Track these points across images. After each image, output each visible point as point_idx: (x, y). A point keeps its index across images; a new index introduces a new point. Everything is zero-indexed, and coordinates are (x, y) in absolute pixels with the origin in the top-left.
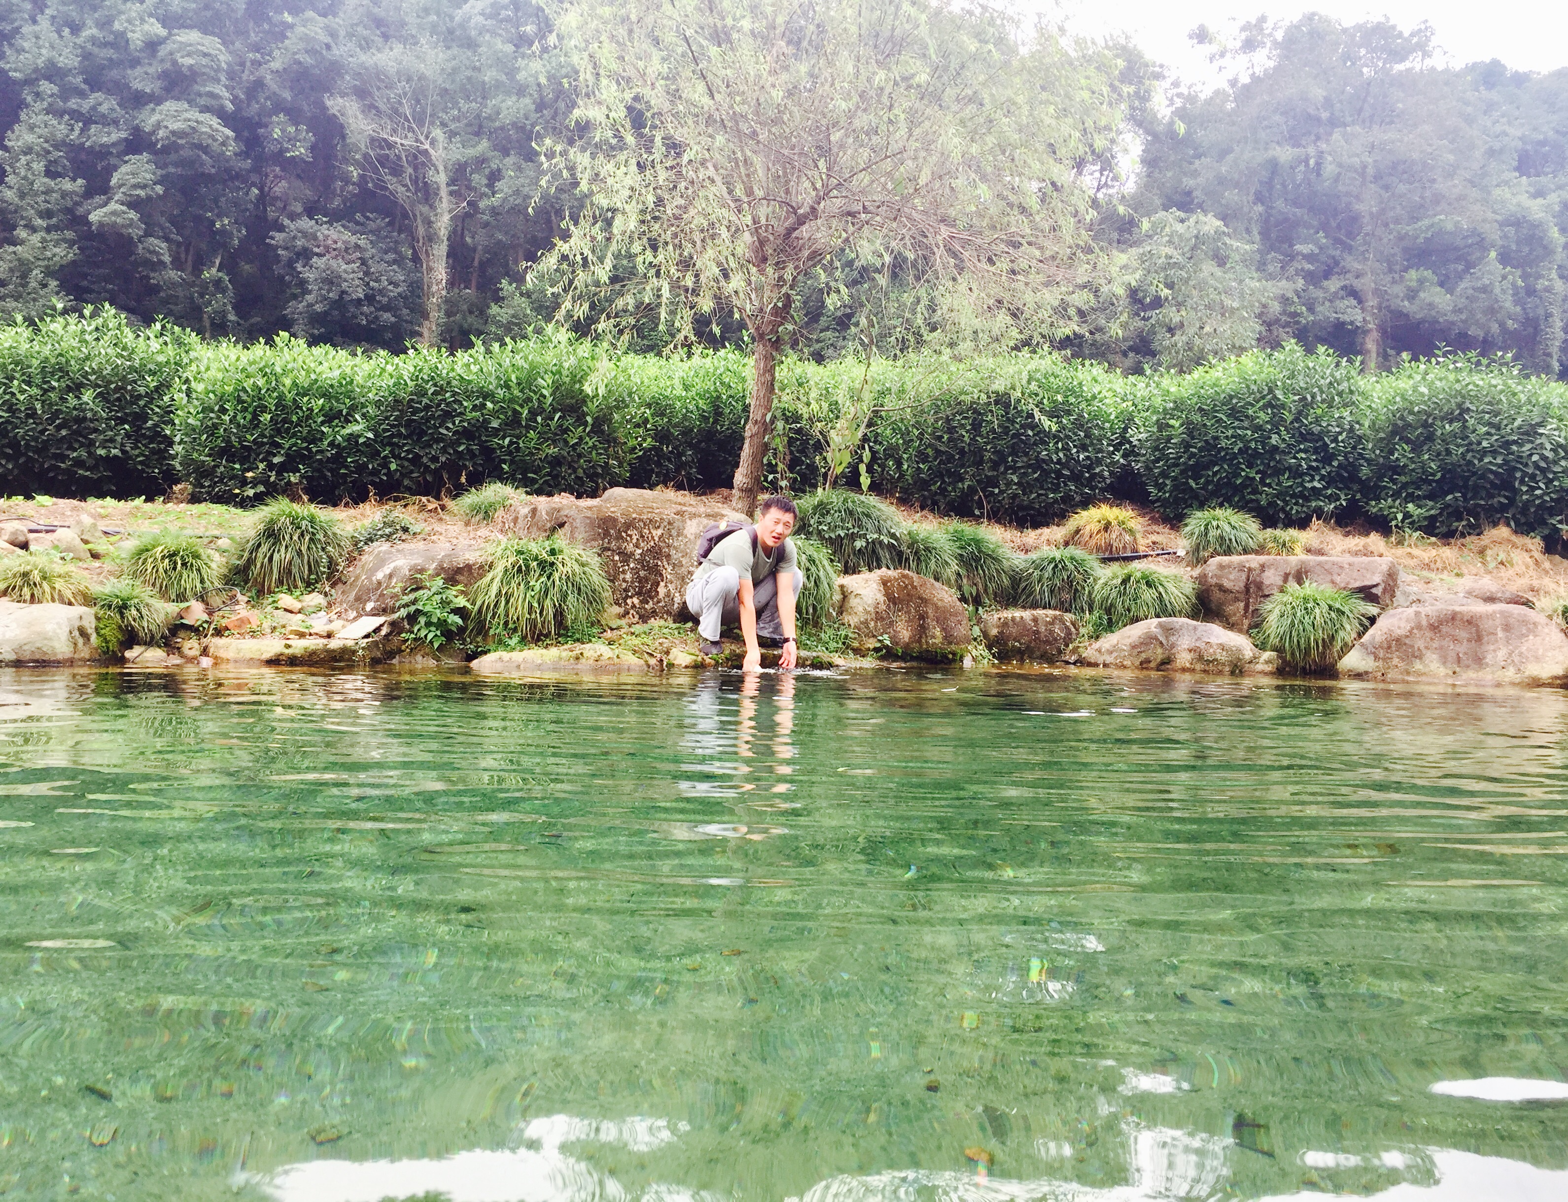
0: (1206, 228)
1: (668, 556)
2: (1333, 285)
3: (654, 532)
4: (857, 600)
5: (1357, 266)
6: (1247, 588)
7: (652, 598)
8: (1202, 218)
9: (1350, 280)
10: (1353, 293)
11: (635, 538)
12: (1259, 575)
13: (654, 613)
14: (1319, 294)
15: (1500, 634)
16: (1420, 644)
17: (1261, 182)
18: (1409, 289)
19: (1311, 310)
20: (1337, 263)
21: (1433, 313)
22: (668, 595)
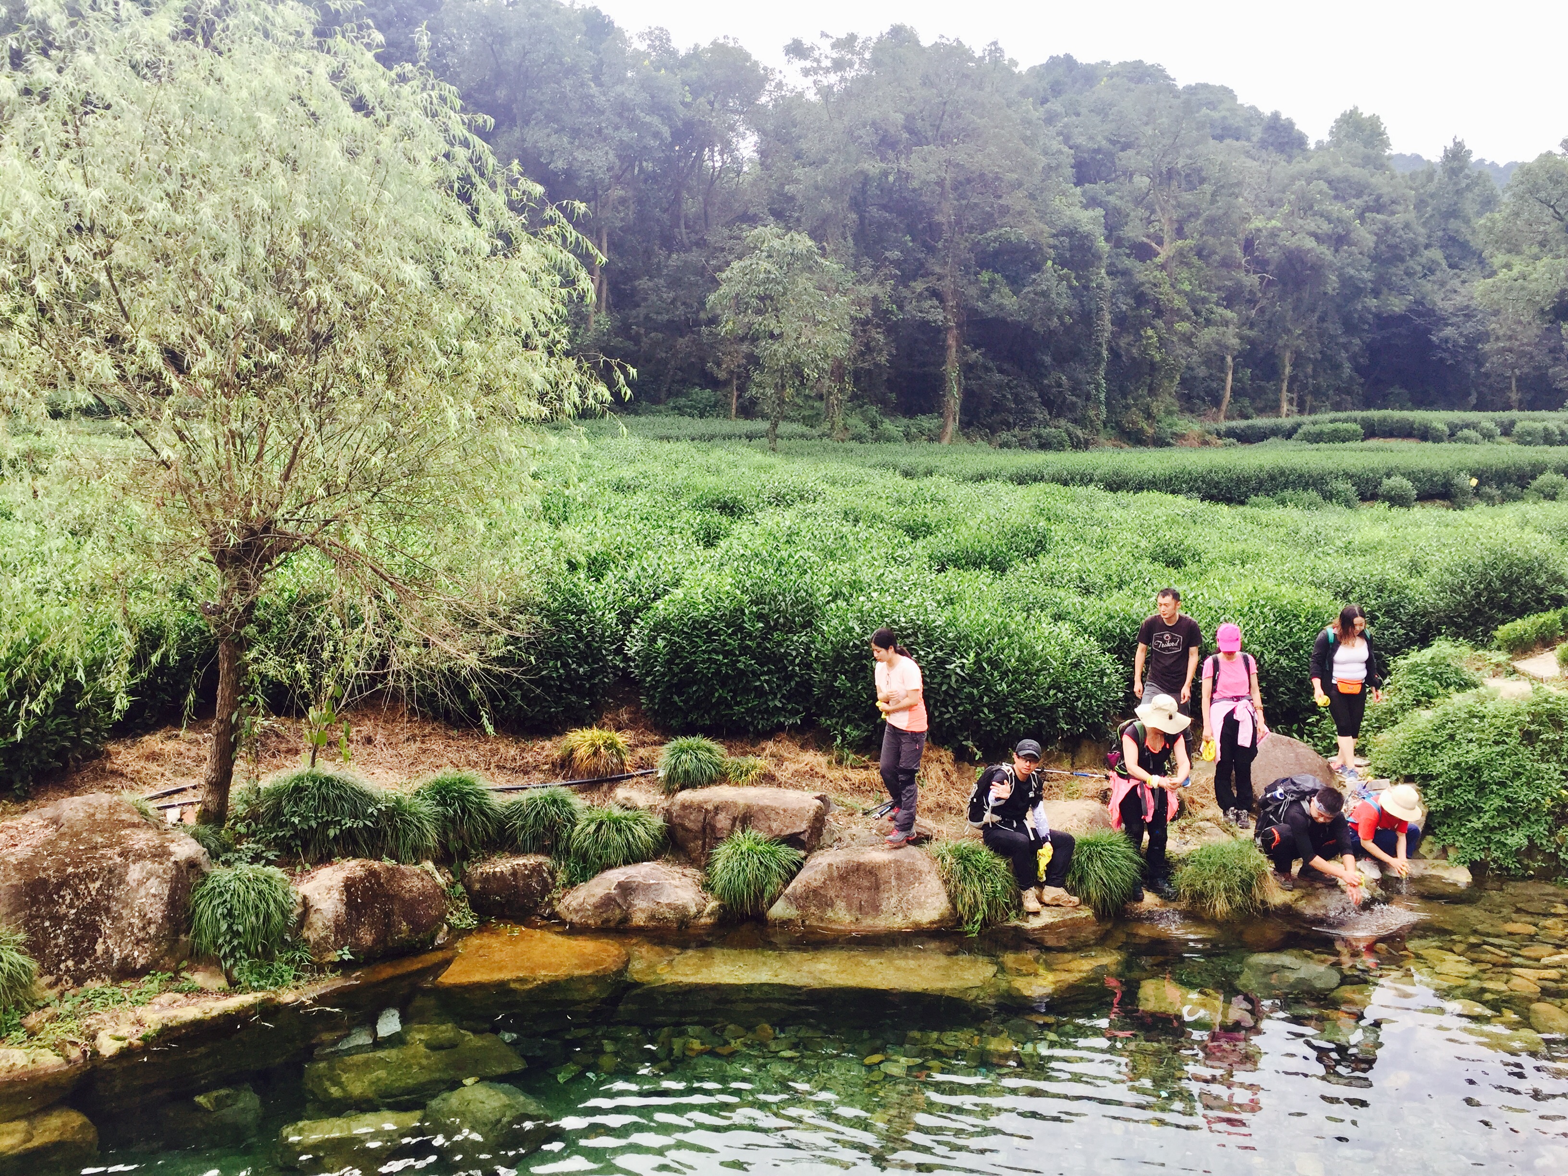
0: (800, 246)
1: (107, 910)
2: (919, 286)
3: (91, 886)
4: (318, 916)
5: (937, 269)
6: (704, 829)
7: (89, 956)
8: (797, 237)
9: (932, 282)
10: (935, 294)
11: (68, 898)
12: (713, 818)
13: (90, 974)
14: (906, 293)
15: (894, 883)
16: (832, 893)
17: (854, 189)
18: (983, 290)
19: (901, 308)
20: (922, 265)
21: (1002, 314)
22: (107, 951)
